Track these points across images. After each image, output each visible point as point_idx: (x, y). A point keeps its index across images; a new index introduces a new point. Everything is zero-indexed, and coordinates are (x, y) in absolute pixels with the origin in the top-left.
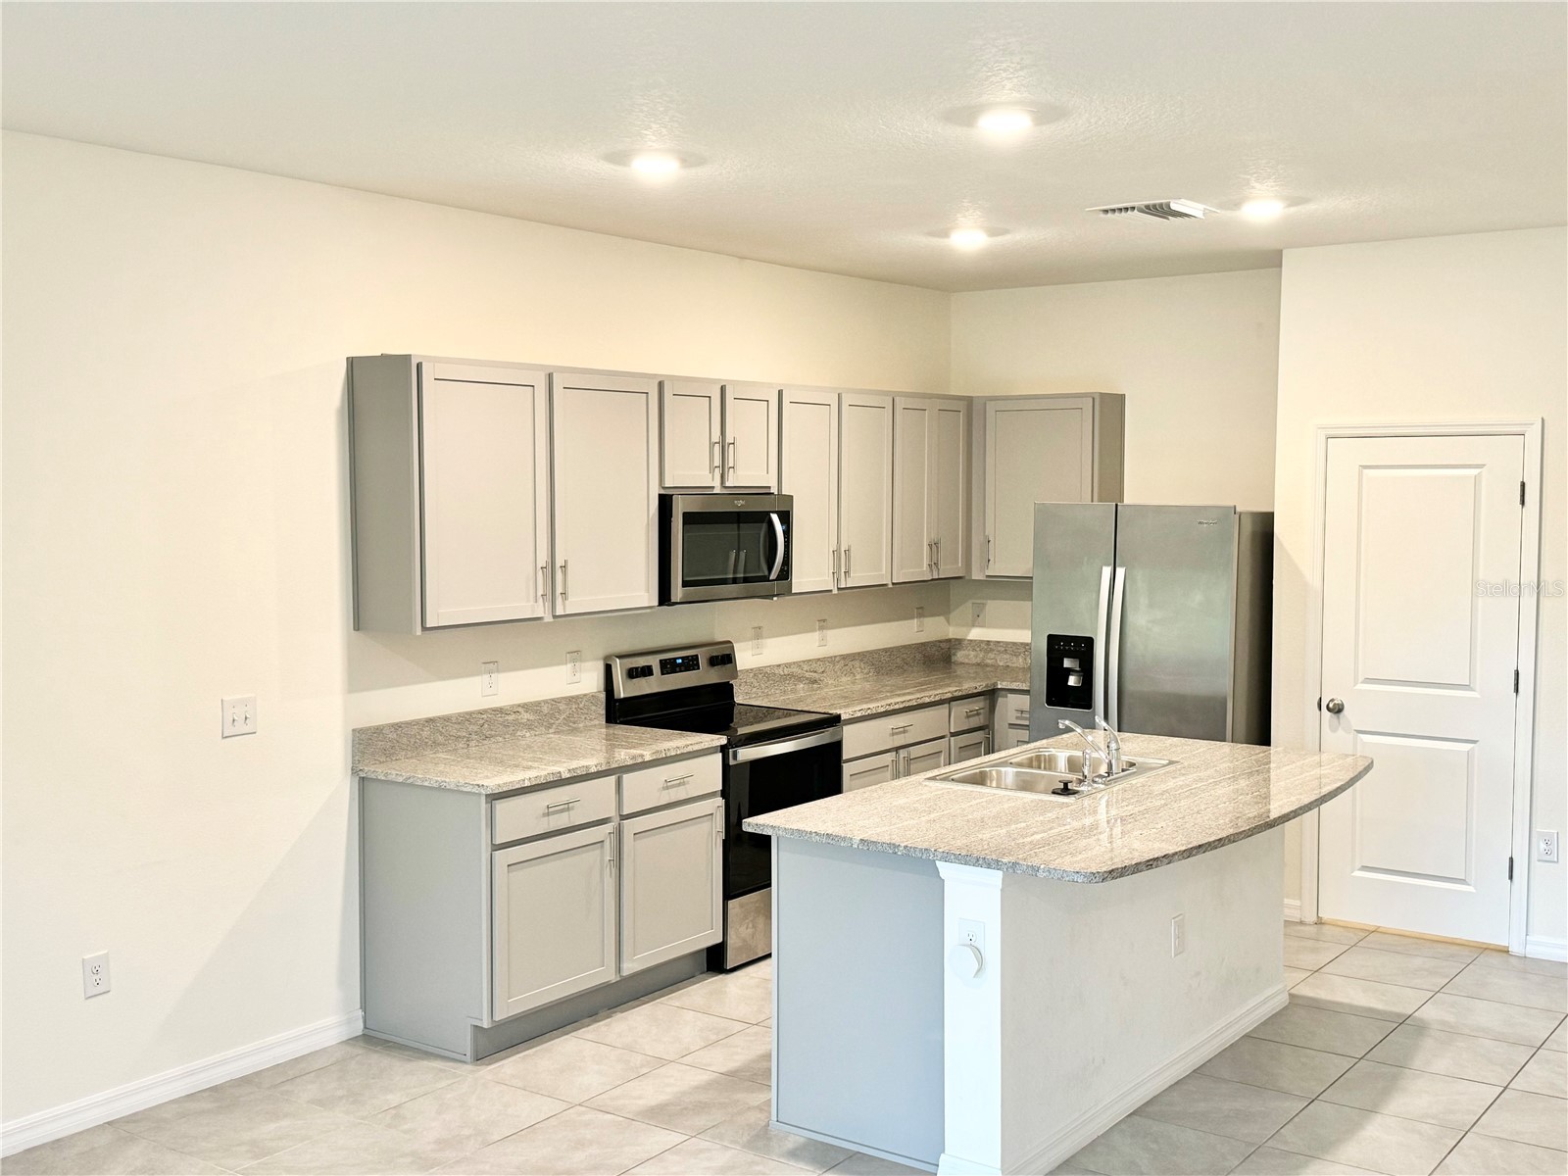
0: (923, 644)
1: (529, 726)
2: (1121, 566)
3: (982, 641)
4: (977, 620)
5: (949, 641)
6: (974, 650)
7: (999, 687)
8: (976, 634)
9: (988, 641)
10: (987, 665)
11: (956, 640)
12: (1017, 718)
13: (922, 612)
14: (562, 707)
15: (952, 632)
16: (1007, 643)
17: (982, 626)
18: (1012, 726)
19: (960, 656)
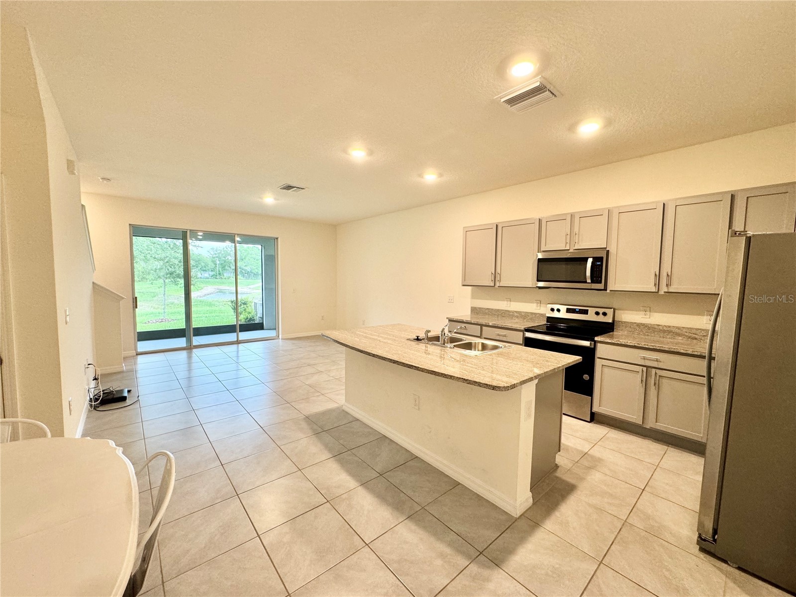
1: (517, 317)
14: (529, 315)
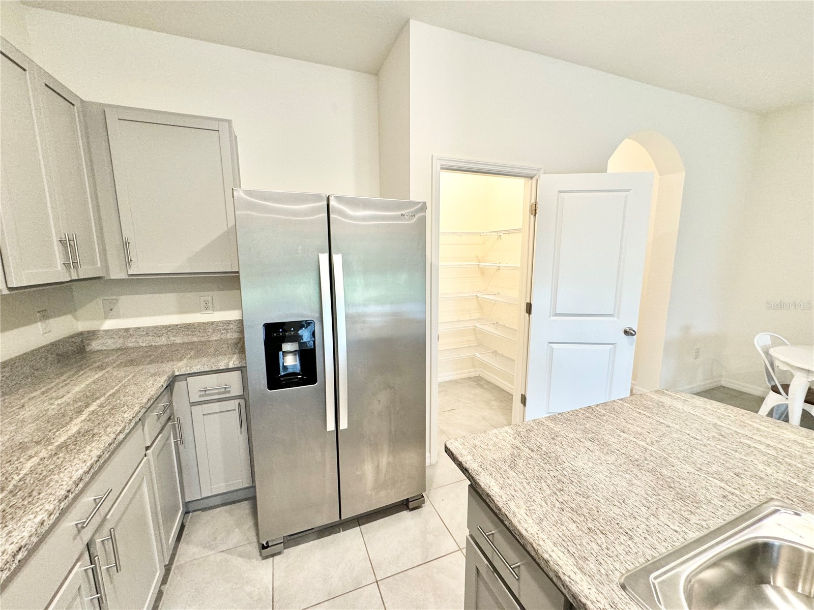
0: (52, 344)
2: (337, 253)
3: (120, 330)
4: (109, 312)
5: (81, 334)
6: (111, 338)
7: (177, 373)
8: (109, 324)
9: (128, 329)
10: (127, 348)
11: (89, 332)
12: (200, 396)
13: (45, 315)
15: (82, 326)
16: (148, 328)
17: (118, 317)
18: (193, 404)
19: (95, 345)
